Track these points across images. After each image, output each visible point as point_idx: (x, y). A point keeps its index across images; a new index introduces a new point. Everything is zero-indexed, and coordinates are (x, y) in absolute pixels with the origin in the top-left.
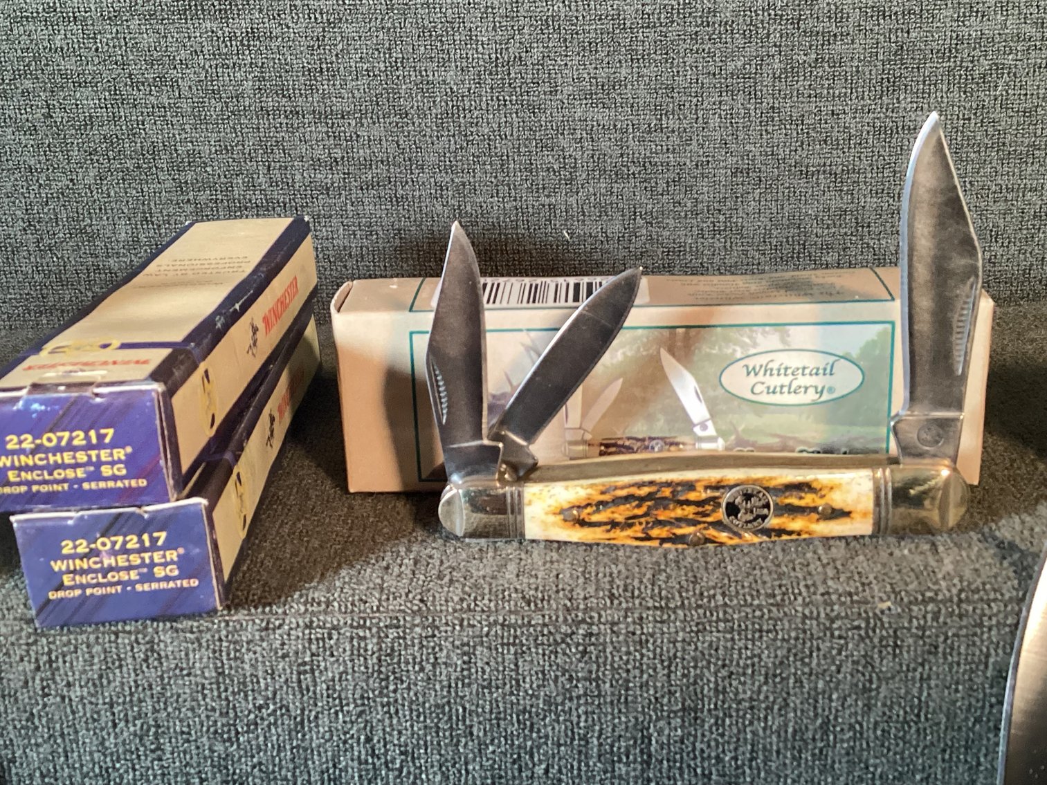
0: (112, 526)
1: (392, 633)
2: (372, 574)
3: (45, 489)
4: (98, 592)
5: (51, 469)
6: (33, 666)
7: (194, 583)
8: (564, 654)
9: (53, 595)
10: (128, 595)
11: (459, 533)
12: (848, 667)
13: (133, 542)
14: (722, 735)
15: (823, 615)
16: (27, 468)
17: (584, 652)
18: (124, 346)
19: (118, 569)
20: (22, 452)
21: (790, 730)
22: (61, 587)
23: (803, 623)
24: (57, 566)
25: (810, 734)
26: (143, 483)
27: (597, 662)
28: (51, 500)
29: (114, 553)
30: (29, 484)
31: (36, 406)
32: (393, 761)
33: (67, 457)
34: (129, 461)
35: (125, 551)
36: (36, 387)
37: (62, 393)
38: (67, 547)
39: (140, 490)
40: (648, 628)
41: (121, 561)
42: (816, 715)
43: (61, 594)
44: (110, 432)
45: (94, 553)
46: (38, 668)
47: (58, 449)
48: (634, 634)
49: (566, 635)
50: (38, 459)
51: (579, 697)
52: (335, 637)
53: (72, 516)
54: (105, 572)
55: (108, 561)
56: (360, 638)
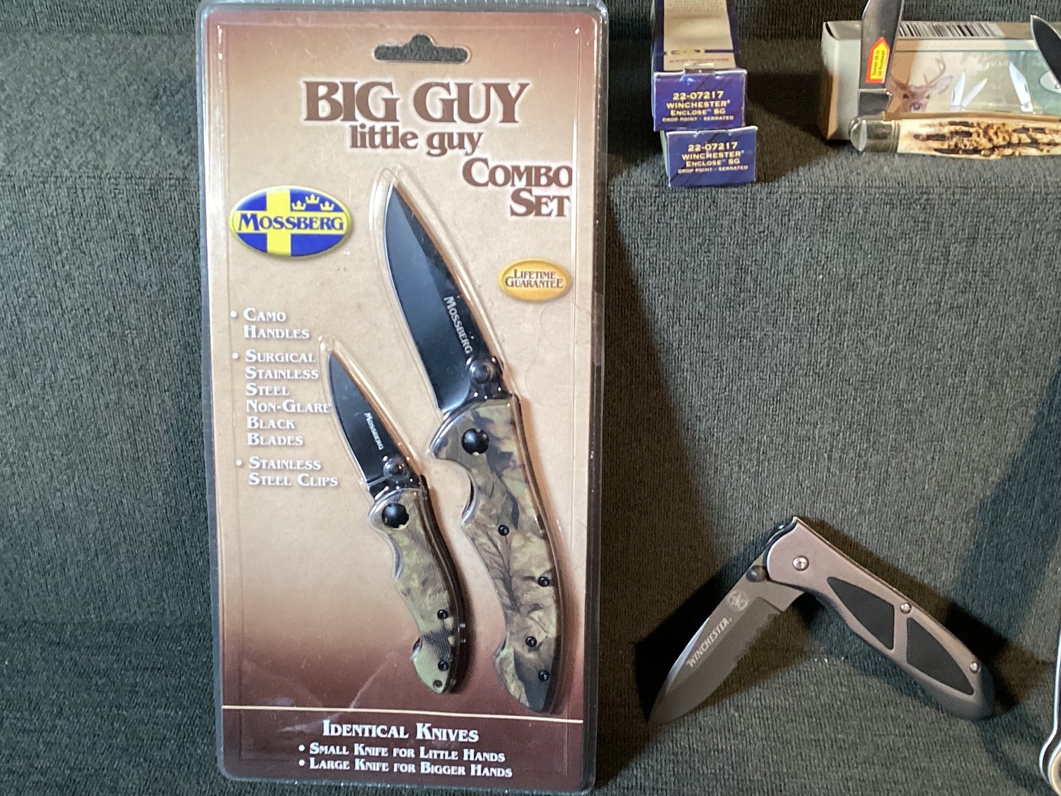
0: (713, 139)
1: (831, 197)
2: (816, 170)
3: (686, 119)
4: (701, 170)
5: (691, 110)
6: (656, 209)
7: (746, 167)
8: (914, 208)
9: (680, 171)
10: (715, 172)
11: (861, 149)
12: (1051, 219)
13: (722, 147)
14: (985, 251)
15: (1043, 192)
16: (680, 109)
17: (924, 208)
18: (707, 51)
19: (712, 159)
20: (680, 101)
21: (1019, 249)
22: (685, 167)
23: (1034, 195)
24: (685, 157)
25: (1027, 253)
26: (732, 118)
27: (929, 213)
28: (687, 125)
29: (712, 152)
30: (679, 117)
31: (690, 80)
32: (821, 261)
33: (700, 105)
34: (727, 108)
35: (717, 151)
36: (688, 71)
37: (700, 73)
38: (691, 148)
39: (729, 122)
40: (957, 197)
41: (715, 155)
42: (1033, 242)
43: (684, 171)
44: (721, 93)
45: (703, 151)
46: (658, 209)
47: (697, 101)
48: (950, 199)
49: (916, 199)
50: (686, 105)
51: (917, 231)
52: (803, 198)
53: (696, 133)
54: (706, 160)
55: (709, 155)
56: (814, 199)
